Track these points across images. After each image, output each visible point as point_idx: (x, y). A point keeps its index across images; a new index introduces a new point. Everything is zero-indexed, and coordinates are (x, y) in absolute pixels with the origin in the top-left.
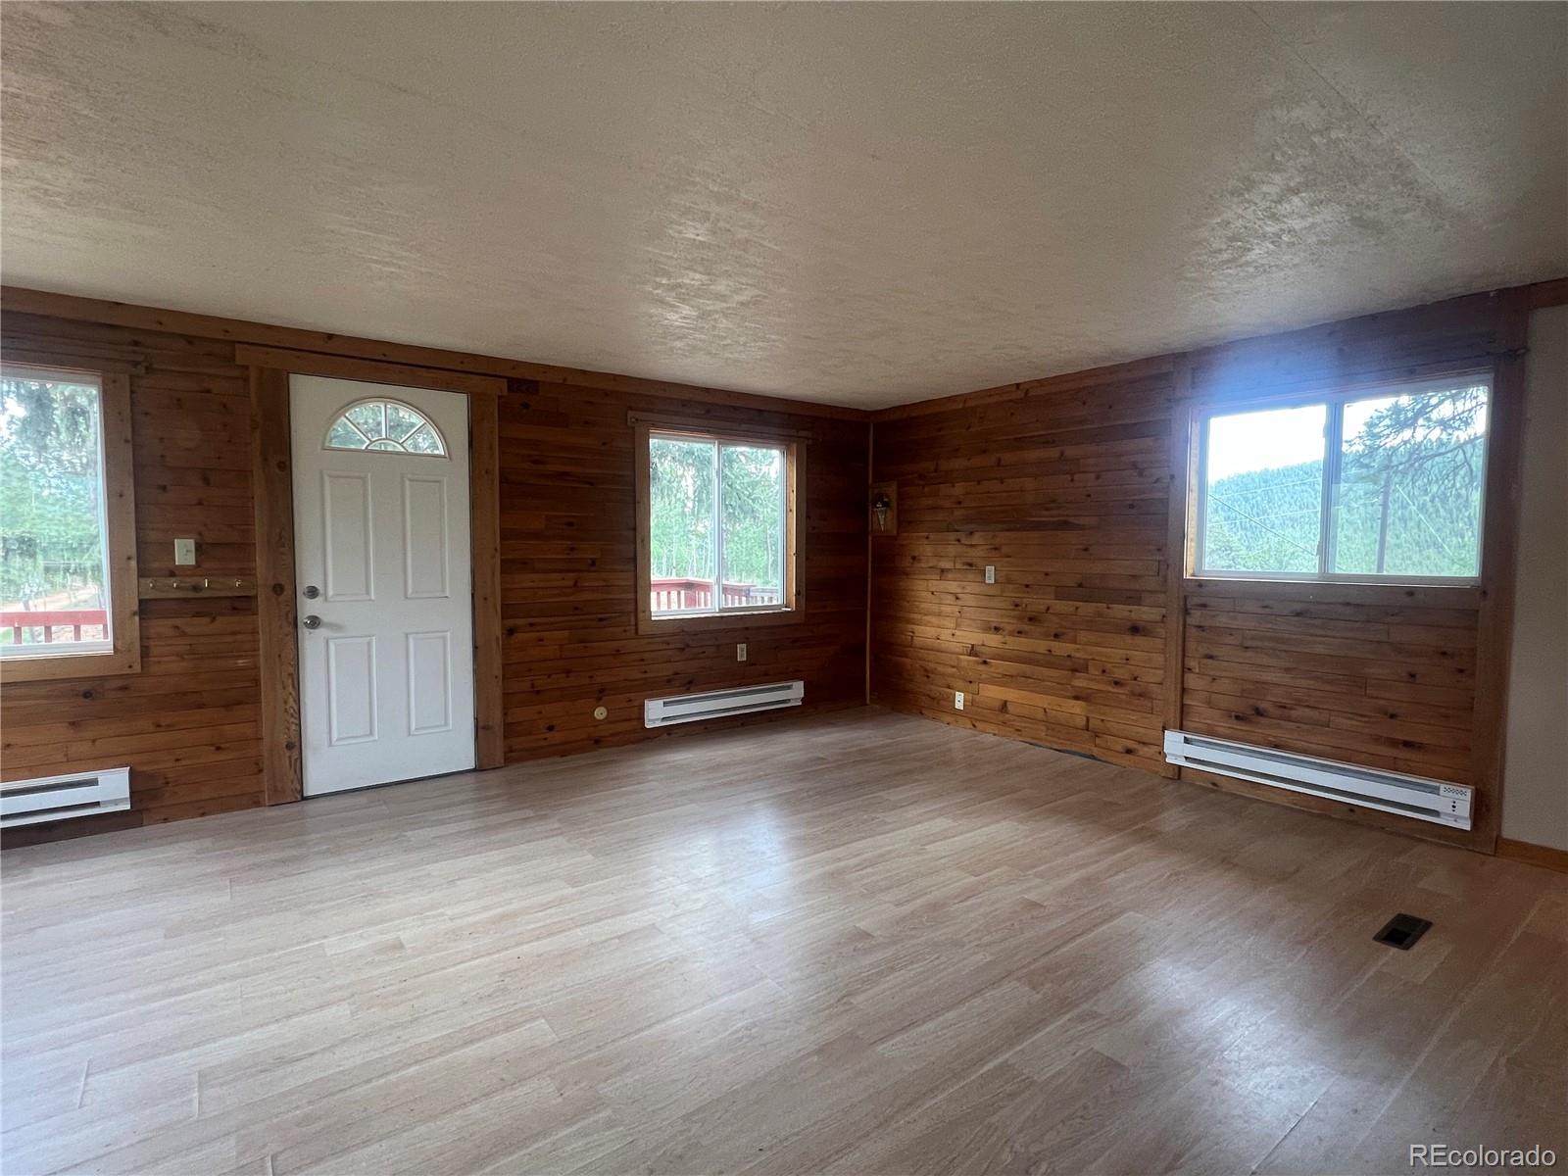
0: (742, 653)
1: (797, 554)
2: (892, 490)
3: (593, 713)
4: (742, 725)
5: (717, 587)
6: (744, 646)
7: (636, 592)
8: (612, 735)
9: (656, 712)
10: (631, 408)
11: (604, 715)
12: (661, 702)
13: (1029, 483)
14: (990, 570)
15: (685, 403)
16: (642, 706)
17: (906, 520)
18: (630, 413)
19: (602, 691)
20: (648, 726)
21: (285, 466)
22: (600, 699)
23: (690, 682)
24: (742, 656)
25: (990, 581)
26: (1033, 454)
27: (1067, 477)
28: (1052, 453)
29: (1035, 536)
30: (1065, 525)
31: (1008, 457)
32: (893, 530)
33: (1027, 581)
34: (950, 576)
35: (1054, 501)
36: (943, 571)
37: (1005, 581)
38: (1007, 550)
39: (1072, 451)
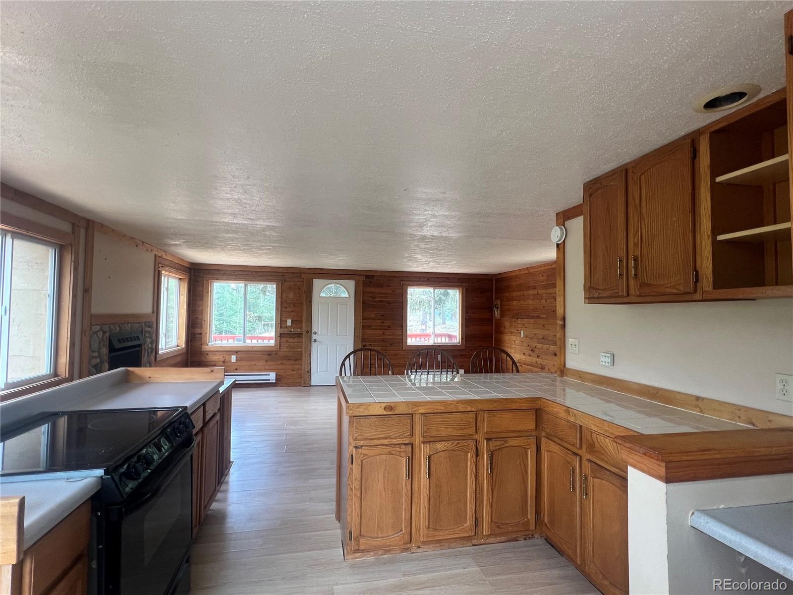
1: (462, 325)
2: (499, 303)
5: (433, 335)
7: (402, 336)
10: (402, 280)
13: (531, 302)
14: (522, 332)
15: (420, 278)
17: (502, 314)
18: (402, 282)
21: (311, 302)
25: (522, 336)
26: (531, 292)
27: (539, 301)
28: (535, 292)
29: (532, 321)
30: (538, 317)
31: (526, 293)
32: (499, 318)
33: (531, 337)
34: (513, 334)
35: (536, 309)
36: (511, 332)
37: (526, 336)
38: (526, 325)
39: (540, 292)
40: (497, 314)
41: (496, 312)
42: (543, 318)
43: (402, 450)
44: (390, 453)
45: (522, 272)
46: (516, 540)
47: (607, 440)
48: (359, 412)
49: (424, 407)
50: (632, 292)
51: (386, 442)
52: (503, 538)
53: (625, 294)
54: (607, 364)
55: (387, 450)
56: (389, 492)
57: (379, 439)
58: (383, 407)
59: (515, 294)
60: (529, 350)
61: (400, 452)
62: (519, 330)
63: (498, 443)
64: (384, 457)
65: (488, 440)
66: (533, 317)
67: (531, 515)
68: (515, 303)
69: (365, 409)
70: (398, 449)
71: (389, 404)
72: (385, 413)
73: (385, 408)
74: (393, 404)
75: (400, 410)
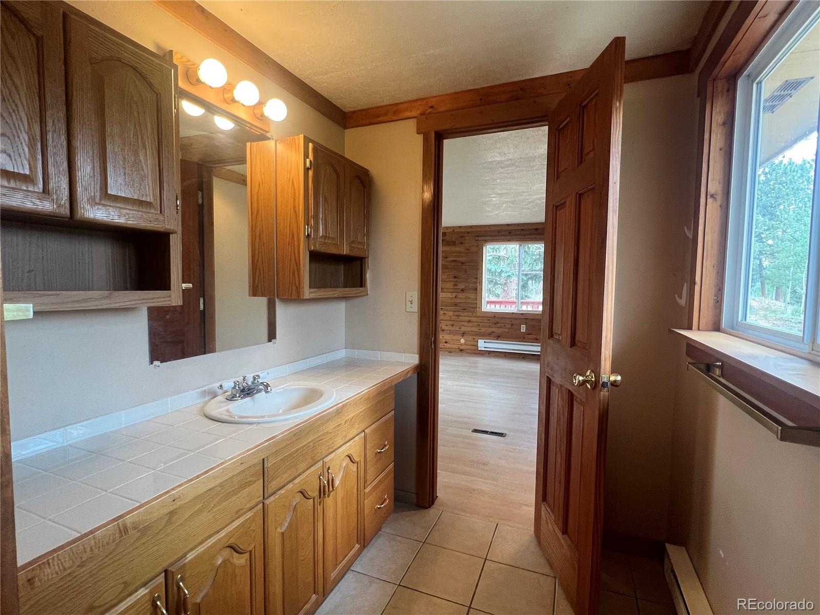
0: (523, 328)
3: (460, 341)
4: (523, 358)
6: (525, 326)
7: (477, 301)
8: (466, 349)
9: (482, 344)
11: (464, 342)
12: (483, 341)
16: (478, 342)
19: (464, 333)
20: (480, 349)
22: (463, 336)
23: (499, 336)
24: (523, 329)
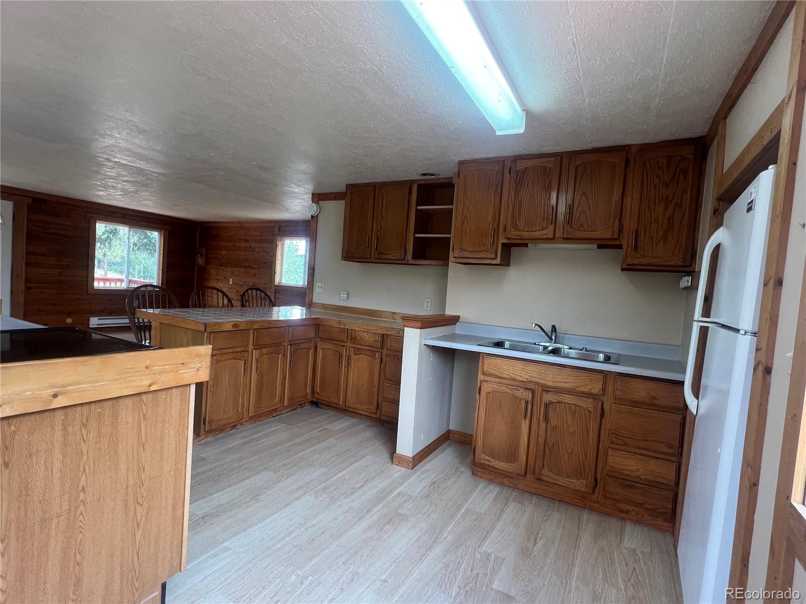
1: (162, 270)
2: (204, 250)
3: (66, 321)
5: (126, 279)
7: (88, 278)
9: (95, 322)
10: (88, 212)
11: (71, 322)
12: (97, 318)
13: (242, 253)
14: (231, 280)
15: (113, 212)
16: (89, 320)
17: (208, 261)
18: (88, 214)
19: (70, 313)
20: (91, 326)
22: (69, 315)
23: (111, 312)
25: (231, 283)
26: (243, 244)
27: (251, 253)
28: (248, 245)
29: (243, 270)
30: (250, 267)
31: (237, 244)
32: (204, 265)
33: (241, 283)
34: (219, 281)
35: (248, 259)
36: (218, 279)
37: (235, 283)
38: (235, 273)
39: (253, 245)
40: (201, 261)
41: (200, 259)
42: (254, 268)
43: (242, 355)
44: (234, 358)
45: (234, 225)
46: (296, 409)
47: (365, 334)
48: (215, 329)
49: (257, 325)
50: (373, 256)
51: (230, 350)
52: (290, 409)
53: (369, 257)
54: (345, 298)
55: (232, 356)
56: (232, 386)
57: (226, 349)
58: (231, 325)
59: (224, 244)
60: (237, 296)
61: (241, 357)
62: (228, 278)
63: (297, 346)
64: (229, 361)
65: (291, 345)
66: (245, 267)
67: (309, 390)
68: (224, 252)
69: (219, 327)
70: (240, 355)
71: (235, 323)
72: (233, 329)
73: (233, 326)
74: (239, 323)
75: (242, 327)
